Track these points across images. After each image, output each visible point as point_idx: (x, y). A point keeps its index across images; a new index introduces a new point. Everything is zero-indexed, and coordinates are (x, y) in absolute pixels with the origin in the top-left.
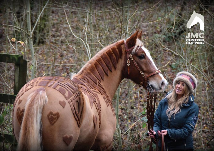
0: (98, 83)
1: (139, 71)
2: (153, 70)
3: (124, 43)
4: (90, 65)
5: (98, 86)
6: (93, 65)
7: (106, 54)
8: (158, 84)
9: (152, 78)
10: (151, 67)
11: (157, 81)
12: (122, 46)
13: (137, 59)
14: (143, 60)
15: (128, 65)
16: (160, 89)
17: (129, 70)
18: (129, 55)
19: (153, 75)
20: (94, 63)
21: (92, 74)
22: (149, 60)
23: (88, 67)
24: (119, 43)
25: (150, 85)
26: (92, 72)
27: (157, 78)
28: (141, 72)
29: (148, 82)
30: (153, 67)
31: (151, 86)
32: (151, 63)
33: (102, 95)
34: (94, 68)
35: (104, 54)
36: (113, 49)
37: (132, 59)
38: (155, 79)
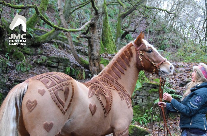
0: (115, 82)
1: (151, 62)
2: (161, 59)
3: (133, 45)
4: (108, 68)
5: (115, 84)
6: (110, 68)
7: (120, 57)
8: (168, 69)
9: (161, 66)
10: (158, 57)
11: (166, 67)
12: (132, 48)
13: (146, 53)
14: (152, 53)
15: (141, 60)
16: (170, 72)
17: (142, 63)
18: (139, 52)
19: (162, 63)
20: (111, 66)
21: (109, 75)
22: (156, 53)
23: (106, 70)
24: (129, 45)
25: (161, 71)
26: (110, 74)
27: (166, 65)
28: (152, 62)
29: (159, 69)
30: (160, 57)
31: (163, 71)
32: (157, 54)
33: (118, 91)
34: (111, 70)
35: (119, 58)
36: (125, 52)
37: (143, 55)
38: (164, 66)
